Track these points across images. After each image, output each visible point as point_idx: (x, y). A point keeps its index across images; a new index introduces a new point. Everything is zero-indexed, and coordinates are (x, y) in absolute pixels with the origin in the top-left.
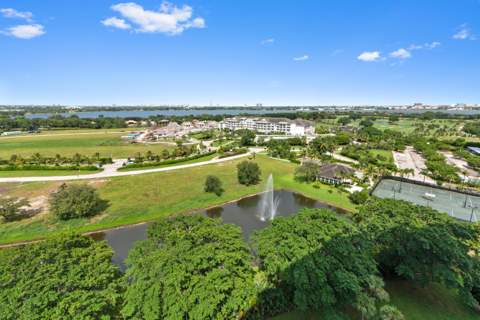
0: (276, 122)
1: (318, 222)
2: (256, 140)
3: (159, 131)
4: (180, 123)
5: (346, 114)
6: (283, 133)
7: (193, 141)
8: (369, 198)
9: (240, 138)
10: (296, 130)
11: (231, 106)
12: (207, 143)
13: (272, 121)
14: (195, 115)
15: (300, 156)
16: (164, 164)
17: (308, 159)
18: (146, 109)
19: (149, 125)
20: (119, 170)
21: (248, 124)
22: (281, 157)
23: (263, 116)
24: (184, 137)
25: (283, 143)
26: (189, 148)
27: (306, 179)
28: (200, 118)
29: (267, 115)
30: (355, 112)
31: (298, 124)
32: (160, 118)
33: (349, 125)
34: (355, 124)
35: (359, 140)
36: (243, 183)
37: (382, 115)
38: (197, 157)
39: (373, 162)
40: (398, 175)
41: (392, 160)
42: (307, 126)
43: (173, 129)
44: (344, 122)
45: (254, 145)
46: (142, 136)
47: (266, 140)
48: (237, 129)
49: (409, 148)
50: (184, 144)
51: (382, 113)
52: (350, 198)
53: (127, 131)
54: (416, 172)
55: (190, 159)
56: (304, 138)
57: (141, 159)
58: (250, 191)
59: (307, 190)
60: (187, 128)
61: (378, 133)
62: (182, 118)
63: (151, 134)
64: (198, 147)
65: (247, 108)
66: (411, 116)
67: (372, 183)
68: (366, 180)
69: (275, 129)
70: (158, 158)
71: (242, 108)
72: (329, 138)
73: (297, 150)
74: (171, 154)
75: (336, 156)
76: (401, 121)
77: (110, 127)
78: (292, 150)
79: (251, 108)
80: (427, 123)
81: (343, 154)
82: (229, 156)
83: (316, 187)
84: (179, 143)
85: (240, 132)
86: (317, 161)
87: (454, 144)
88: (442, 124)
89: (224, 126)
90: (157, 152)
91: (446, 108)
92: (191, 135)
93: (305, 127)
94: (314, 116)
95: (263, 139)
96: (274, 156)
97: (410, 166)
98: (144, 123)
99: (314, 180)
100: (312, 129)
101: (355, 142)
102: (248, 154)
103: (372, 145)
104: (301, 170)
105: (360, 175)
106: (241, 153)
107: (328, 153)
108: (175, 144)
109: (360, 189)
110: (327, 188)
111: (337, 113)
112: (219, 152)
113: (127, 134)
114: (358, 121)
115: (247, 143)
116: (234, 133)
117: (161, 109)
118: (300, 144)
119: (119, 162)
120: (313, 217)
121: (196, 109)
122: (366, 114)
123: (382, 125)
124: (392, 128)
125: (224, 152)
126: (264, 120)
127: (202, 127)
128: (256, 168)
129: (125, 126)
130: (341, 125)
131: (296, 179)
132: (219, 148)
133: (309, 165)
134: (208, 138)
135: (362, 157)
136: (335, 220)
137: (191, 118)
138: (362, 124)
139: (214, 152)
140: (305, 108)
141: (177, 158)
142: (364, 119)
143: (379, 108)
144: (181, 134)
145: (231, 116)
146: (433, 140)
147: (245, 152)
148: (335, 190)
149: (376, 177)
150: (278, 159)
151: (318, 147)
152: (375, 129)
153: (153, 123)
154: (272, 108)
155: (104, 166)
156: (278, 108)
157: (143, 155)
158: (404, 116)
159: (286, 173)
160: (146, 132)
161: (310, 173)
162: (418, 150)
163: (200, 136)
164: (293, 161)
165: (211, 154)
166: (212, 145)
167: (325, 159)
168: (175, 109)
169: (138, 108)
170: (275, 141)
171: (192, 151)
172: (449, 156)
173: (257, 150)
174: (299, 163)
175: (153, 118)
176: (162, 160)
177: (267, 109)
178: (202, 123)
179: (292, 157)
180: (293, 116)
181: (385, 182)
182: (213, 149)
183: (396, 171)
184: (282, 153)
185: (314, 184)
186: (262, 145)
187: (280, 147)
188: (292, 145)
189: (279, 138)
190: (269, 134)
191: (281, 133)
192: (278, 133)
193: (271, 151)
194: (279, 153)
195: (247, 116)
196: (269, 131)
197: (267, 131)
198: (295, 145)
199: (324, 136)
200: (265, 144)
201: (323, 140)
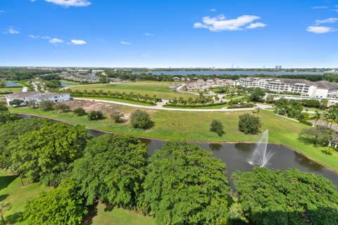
0: (292, 83)
2: (265, 98)
3: (191, 84)
4: (205, 80)
6: (299, 94)
7: (211, 93)
9: (249, 95)
10: (316, 92)
11: (250, 68)
12: (220, 96)
13: (288, 82)
15: (313, 119)
16: (189, 107)
17: (322, 123)
18: (187, 70)
19: (186, 81)
20: (164, 106)
21: (261, 83)
22: (289, 116)
23: (279, 77)
24: (205, 90)
25: (294, 103)
26: (207, 98)
27: (314, 142)
28: (220, 77)
29: (283, 77)
31: (321, 87)
32: (193, 76)
36: (243, 131)
38: (210, 105)
42: (333, 89)
43: (200, 84)
45: (262, 102)
46: (180, 87)
47: (276, 99)
48: (249, 87)
50: (204, 95)
53: (173, 83)
55: (206, 106)
56: (325, 101)
57: (176, 101)
58: (247, 139)
59: (313, 153)
60: (210, 83)
62: (207, 77)
63: (186, 87)
64: (214, 98)
65: (265, 70)
69: (290, 90)
70: (185, 102)
71: (259, 70)
73: (312, 112)
74: (194, 100)
77: (165, 81)
78: (304, 111)
79: (269, 70)
82: (238, 108)
83: (324, 152)
84: (201, 94)
85: (250, 90)
89: (238, 84)
90: (186, 98)
92: (211, 89)
93: (331, 90)
95: (272, 97)
96: (281, 114)
98: (183, 79)
99: (326, 145)
102: (253, 109)
104: (309, 132)
106: (248, 107)
108: (198, 94)
112: (229, 103)
113: (172, 86)
115: (255, 99)
116: (246, 89)
117: (196, 70)
118: (317, 107)
119: (165, 102)
121: (220, 70)
125: (233, 104)
126: (278, 81)
127: (220, 83)
128: (256, 121)
129: (173, 80)
131: (300, 139)
132: (229, 100)
133: (322, 129)
134: (223, 92)
137: (213, 77)
139: (225, 103)
141: (197, 104)
144: (204, 87)
145: (246, 76)
147: (252, 106)
150: (285, 117)
153: (188, 79)
155: (157, 103)
156: (301, 70)
157: (177, 99)
159: (291, 131)
160: (184, 85)
161: (321, 137)
163: (218, 90)
164: (302, 122)
165: (222, 104)
166: (224, 98)
168: (205, 70)
169: (182, 70)
170: (285, 101)
171: (208, 100)
173: (263, 106)
174: (310, 124)
175: (189, 76)
176: (188, 104)
177: (287, 71)
178: (221, 81)
179: (302, 118)
182: (225, 100)
184: (291, 113)
185: (323, 149)
186: (271, 103)
187: (290, 107)
188: (306, 106)
189: (291, 98)
190: (281, 93)
191: (295, 94)
192: (291, 94)
193: (279, 109)
194: (287, 112)
195: (263, 76)
196: (282, 91)
197: (279, 91)
198: (310, 107)
200: (274, 102)
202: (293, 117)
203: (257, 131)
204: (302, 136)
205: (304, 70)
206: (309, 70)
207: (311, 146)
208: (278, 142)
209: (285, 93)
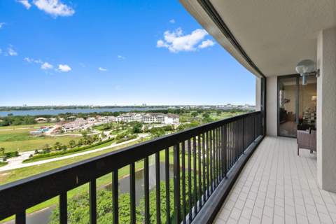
0: (156, 116)
2: (143, 128)
3: (67, 125)
4: (85, 119)
5: (195, 110)
6: (160, 123)
7: (96, 132)
9: (132, 128)
10: (168, 121)
11: (125, 105)
12: (107, 133)
13: (153, 115)
14: (98, 113)
16: (70, 152)
18: (55, 108)
19: (58, 121)
20: (25, 161)
21: (137, 117)
23: (147, 112)
24: (88, 129)
25: (160, 129)
26: (94, 137)
28: (101, 115)
29: (149, 112)
30: (200, 109)
31: (169, 117)
32: (68, 115)
33: (197, 117)
34: (200, 116)
37: (213, 110)
38: (99, 144)
42: (174, 118)
43: (80, 123)
44: (194, 115)
45: (141, 132)
46: (51, 130)
47: (150, 128)
48: (129, 121)
50: (88, 135)
53: (36, 127)
55: (93, 146)
56: (173, 126)
57: (48, 150)
60: (91, 122)
62: (87, 114)
63: (60, 128)
64: (100, 136)
66: (227, 111)
69: (155, 121)
70: (65, 148)
71: (133, 107)
74: (77, 143)
76: (223, 114)
77: (19, 124)
79: (139, 107)
82: (124, 141)
84: (84, 134)
85: (132, 124)
89: (120, 120)
90: (64, 142)
91: (241, 106)
92: (95, 127)
94: (178, 111)
95: (147, 127)
98: (53, 119)
100: (177, 120)
102: (138, 139)
106: (132, 138)
108: (81, 135)
111: (191, 109)
112: (117, 139)
113: (36, 129)
114: (202, 114)
115: (137, 131)
116: (128, 124)
117: (69, 108)
118: (171, 130)
119: (25, 155)
121: (99, 107)
122: (205, 110)
123: (214, 116)
124: (218, 117)
125: (120, 139)
126: (148, 115)
127: (103, 120)
129: (35, 123)
130: (193, 117)
132: (116, 136)
134: (108, 129)
137: (95, 115)
138: (204, 115)
139: (113, 139)
140: (173, 106)
141: (82, 146)
142: (204, 113)
143: (212, 106)
144: (85, 127)
145: (125, 113)
147: (135, 137)
152: (210, 119)
153: (62, 119)
154: (152, 107)
155: (8, 160)
156: (156, 107)
157: (51, 146)
158: (224, 111)
160: (56, 126)
163: (102, 127)
165: (110, 140)
166: (111, 134)
168: (82, 108)
169: (49, 108)
170: (156, 129)
171: (95, 139)
173: (144, 135)
175: (62, 115)
176: (68, 149)
177: (150, 107)
178: (104, 118)
180: (166, 111)
182: (112, 137)
186: (147, 132)
188: (166, 130)
189: (158, 126)
190: (151, 124)
192: (157, 123)
195: (137, 112)
197: (150, 122)
198: (168, 130)
199: (184, 124)
200: (149, 131)
201: (184, 126)
205: (158, 107)
206: (160, 107)
209: (153, 123)
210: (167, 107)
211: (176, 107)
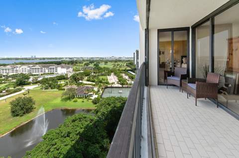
0: (47, 67)
1: (76, 123)
2: (31, 80)
5: (87, 61)
6: (53, 73)
8: (101, 99)
9: (14, 81)
10: (61, 71)
13: (44, 67)
15: (65, 86)
17: (69, 87)
21: (23, 70)
22: (52, 88)
23: (36, 64)
25: (52, 79)
27: (69, 99)
29: (40, 63)
30: (92, 60)
31: (63, 67)
33: (90, 66)
34: (92, 65)
35: (94, 73)
36: (17, 115)
37: (102, 61)
39: (101, 82)
40: (110, 86)
41: (107, 80)
42: (68, 68)
44: (87, 65)
45: (29, 84)
47: (40, 79)
48: (11, 74)
49: (112, 73)
51: (101, 60)
52: (93, 102)
54: (116, 83)
56: (67, 75)
58: (24, 120)
59: (70, 105)
61: (101, 69)
65: (22, 59)
66: (111, 61)
67: (101, 92)
68: (99, 91)
69: (47, 71)
71: (17, 59)
72: (80, 73)
73: (62, 82)
75: (85, 82)
76: (109, 63)
78: (59, 83)
79: (26, 59)
80: (116, 64)
81: (88, 81)
83: (75, 101)
85: (14, 77)
86: (75, 87)
87: (124, 71)
88: (120, 63)
91: (121, 58)
93: (67, 69)
94: (72, 62)
95: (36, 78)
96: (46, 89)
97: (113, 81)
99: (74, 98)
100: (71, 70)
101: (93, 74)
102: (23, 91)
103: (100, 74)
104: (65, 94)
105: (96, 89)
106: (15, 92)
107: (80, 81)
109: (96, 96)
110: (81, 100)
111: (84, 61)
115: (22, 83)
116: (7, 77)
118: (64, 79)
120: (74, 121)
122: (96, 61)
123: (102, 65)
124: (106, 66)
126: (37, 66)
128: (30, 100)
130: (86, 66)
131: (62, 100)
133: (70, 90)
135: (96, 80)
136: (86, 117)
138: (95, 65)
140: (67, 58)
142: (95, 63)
143: (101, 58)
145: (5, 65)
146: (119, 70)
147: (20, 90)
148: (85, 100)
149: (102, 88)
150: (50, 90)
151: (75, 79)
152: (100, 67)
154: (44, 59)
156: (49, 58)
159: (55, 98)
161: (71, 94)
162: (115, 74)
164: (59, 90)
167: (79, 84)
170: (47, 79)
172: (123, 75)
173: (31, 87)
174: (64, 89)
177: (40, 59)
179: (59, 87)
180: (59, 63)
181: (106, 90)
183: (109, 84)
184: (52, 86)
185: (74, 100)
186: (36, 83)
187: (51, 82)
188: (59, 80)
189: (49, 76)
190: (42, 75)
191: (51, 74)
192: (48, 74)
193: (44, 86)
194: (50, 86)
195: (23, 64)
196: (42, 73)
197: (40, 73)
198: (61, 79)
199: (77, 72)
200: (39, 82)
201: (77, 75)
202: (54, 88)
203: (33, 109)
204: (63, 98)
205: (51, 59)
206: (53, 58)
207: (68, 101)
208: (50, 109)
209: (45, 74)
210: (60, 58)
211: (71, 58)
